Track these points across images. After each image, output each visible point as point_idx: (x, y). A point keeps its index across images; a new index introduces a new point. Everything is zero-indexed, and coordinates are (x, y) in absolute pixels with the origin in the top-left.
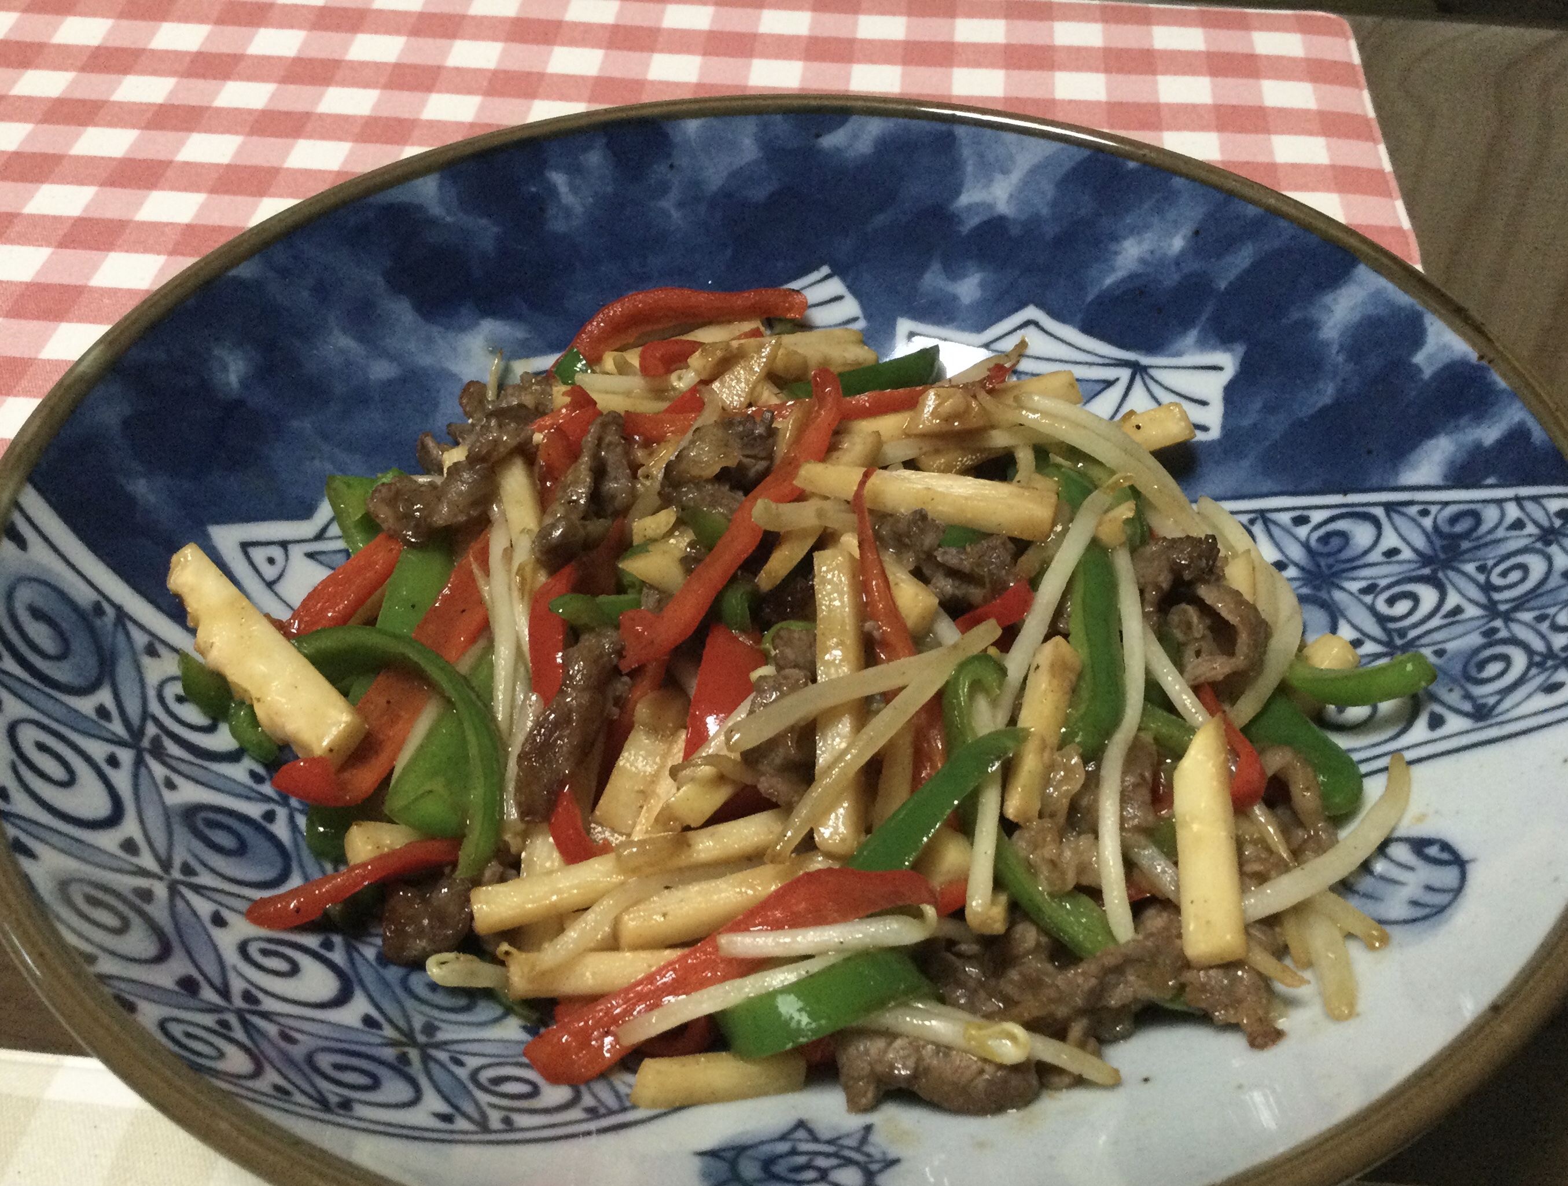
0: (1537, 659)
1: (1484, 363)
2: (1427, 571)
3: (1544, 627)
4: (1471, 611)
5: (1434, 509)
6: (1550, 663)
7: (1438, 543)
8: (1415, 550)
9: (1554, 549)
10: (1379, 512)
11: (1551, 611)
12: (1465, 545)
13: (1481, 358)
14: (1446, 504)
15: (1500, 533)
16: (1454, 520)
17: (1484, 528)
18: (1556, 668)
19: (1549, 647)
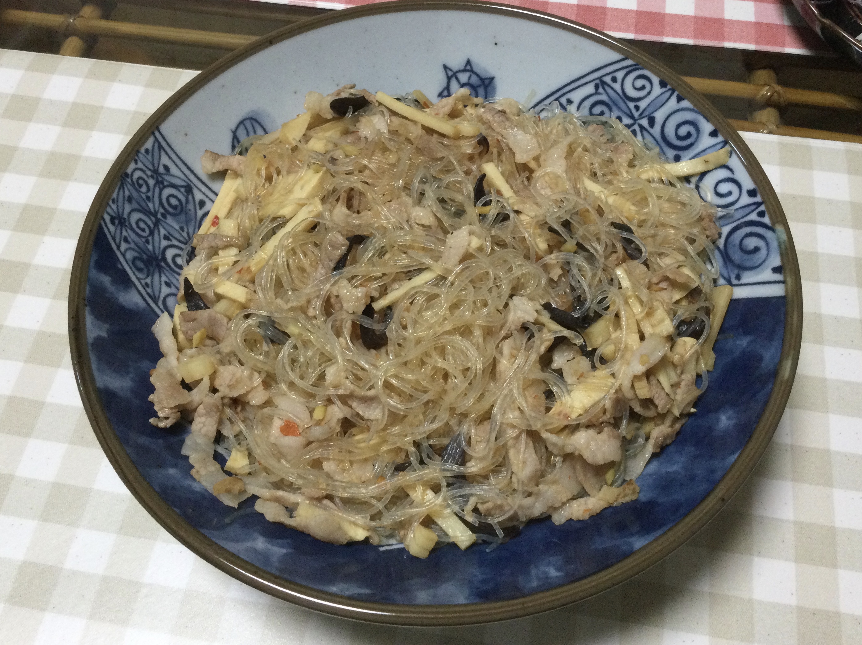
0: (161, 186)
1: (86, 302)
2: (163, 264)
3: (150, 194)
4: (163, 232)
5: (143, 282)
6: (160, 179)
7: (152, 269)
8: (160, 276)
9: (125, 216)
10: (160, 303)
11: (144, 196)
12: (145, 257)
13: (86, 305)
14: (138, 278)
15: (133, 245)
16: (140, 270)
17: (136, 254)
18: (160, 174)
19: (155, 185)
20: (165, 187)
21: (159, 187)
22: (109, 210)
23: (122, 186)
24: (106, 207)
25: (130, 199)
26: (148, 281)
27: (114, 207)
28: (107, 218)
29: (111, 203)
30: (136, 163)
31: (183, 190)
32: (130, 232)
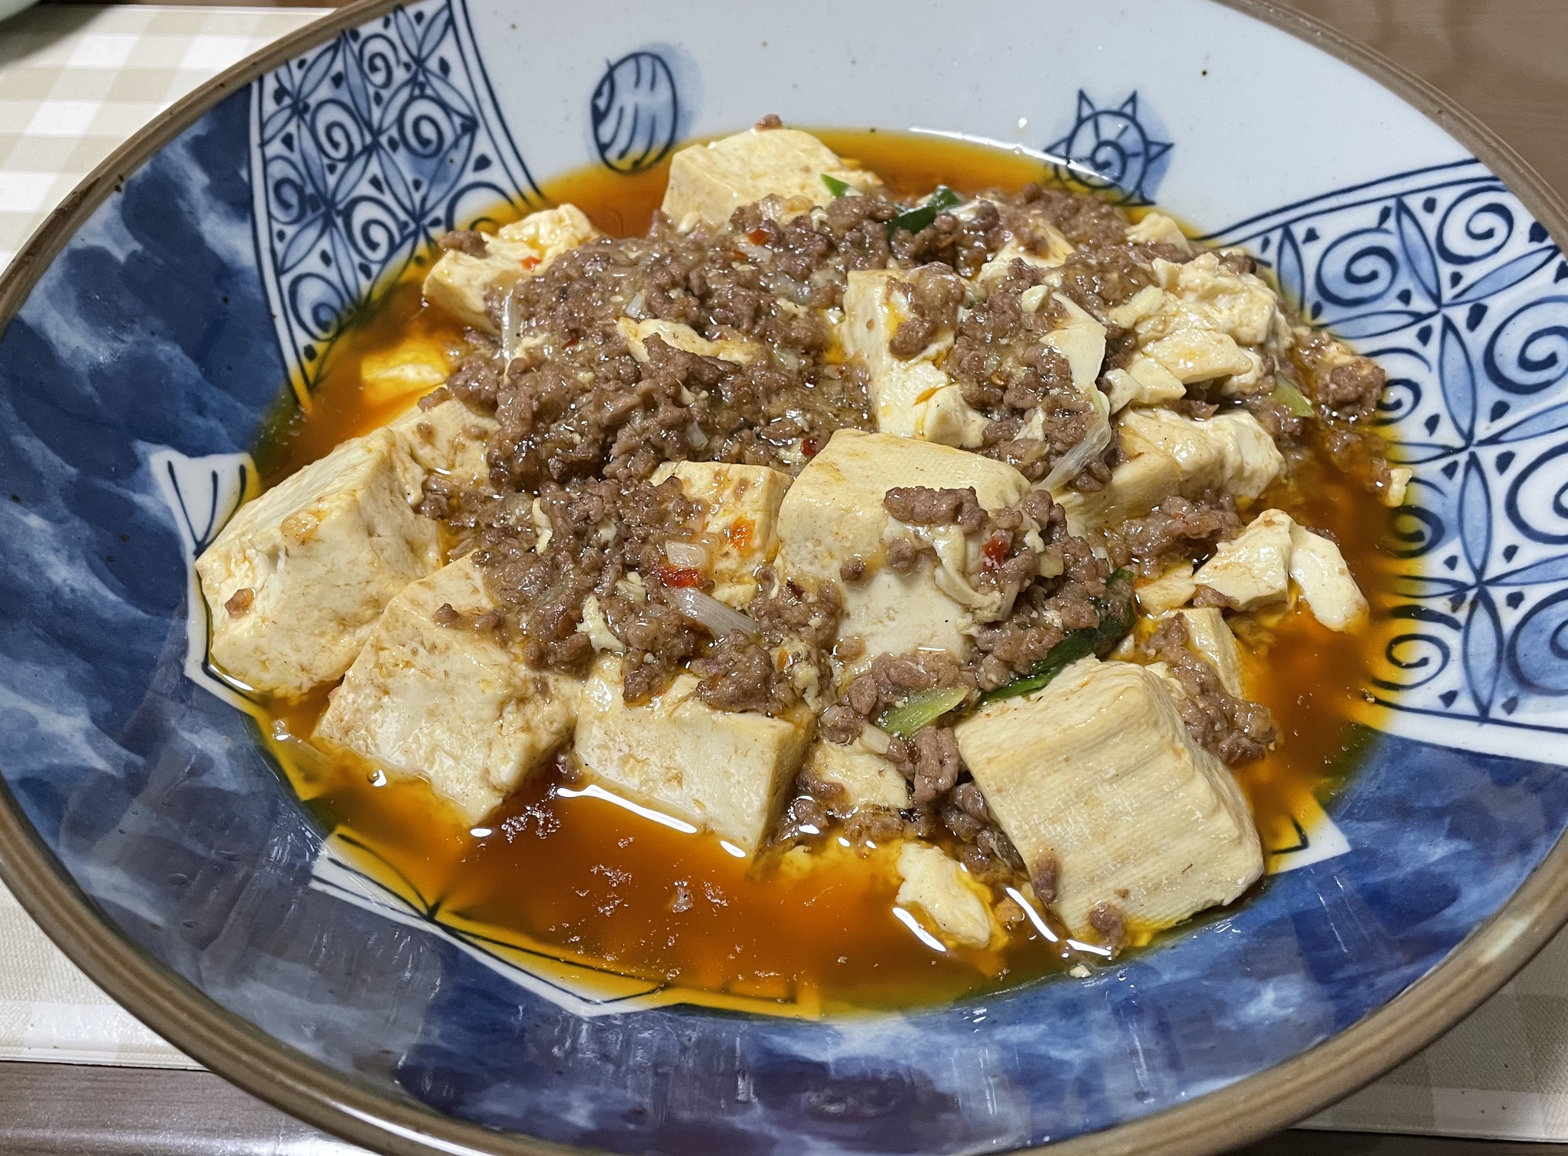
0: (417, 92)
1: (123, 186)
2: (339, 221)
3: (385, 94)
4: (374, 168)
5: (276, 227)
6: (421, 78)
7: (310, 216)
8: (320, 236)
9: (312, 101)
10: (286, 280)
11: (371, 91)
12: (309, 190)
13: (118, 189)
14: (270, 215)
15: (296, 157)
16: (285, 205)
17: (293, 175)
18: (426, 71)
19: (405, 84)
20: (423, 96)
21: (412, 91)
22: (283, 72)
23: (335, 48)
24: (279, 65)
25: (338, 80)
26: (290, 231)
27: (298, 75)
28: (270, 84)
29: (294, 64)
30: (387, 24)
31: (457, 121)
32: (305, 133)
